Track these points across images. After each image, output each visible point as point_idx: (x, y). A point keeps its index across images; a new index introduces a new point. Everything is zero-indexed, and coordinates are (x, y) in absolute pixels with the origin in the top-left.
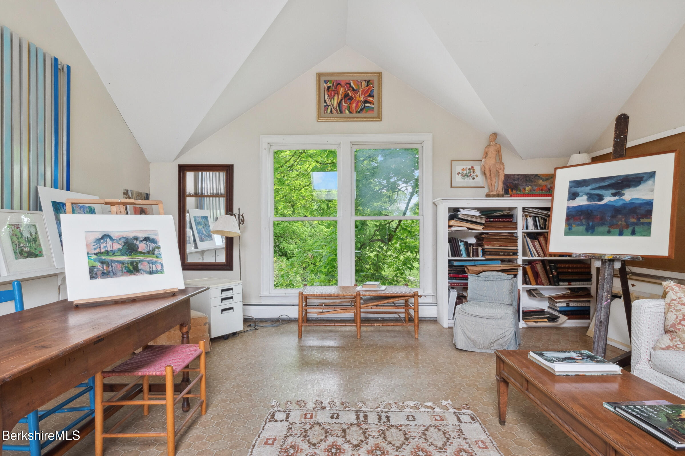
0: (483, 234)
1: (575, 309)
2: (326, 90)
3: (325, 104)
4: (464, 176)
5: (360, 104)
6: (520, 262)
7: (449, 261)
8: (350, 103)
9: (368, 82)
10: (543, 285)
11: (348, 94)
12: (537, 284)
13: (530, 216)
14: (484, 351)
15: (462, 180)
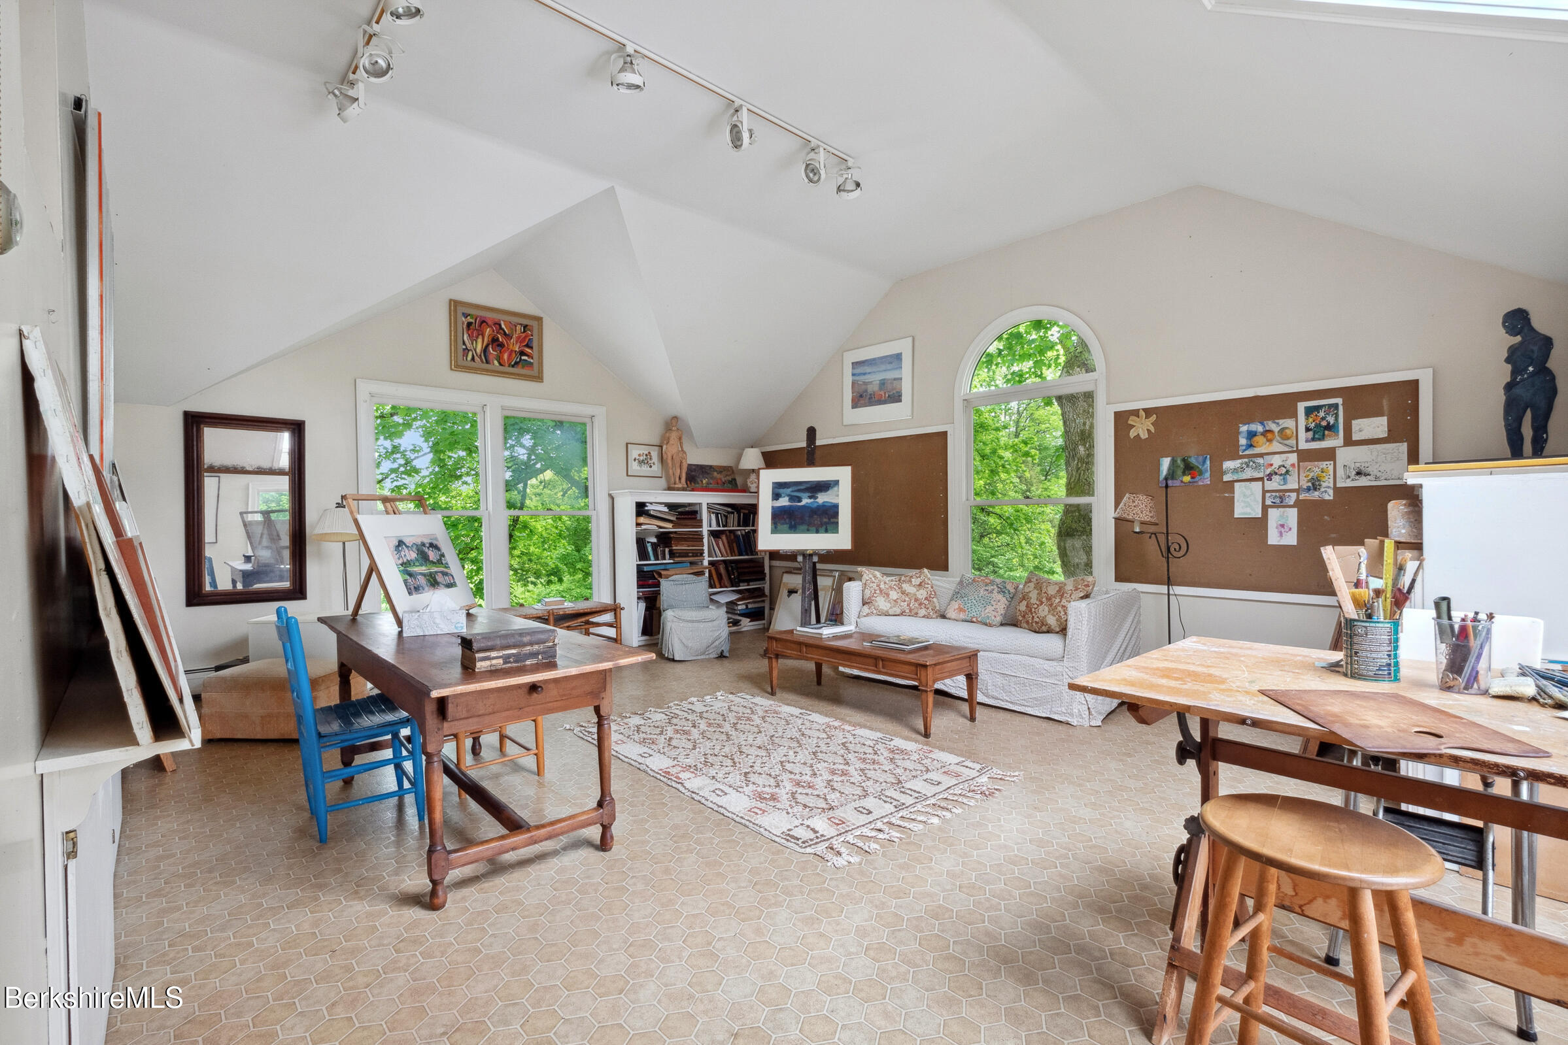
0: (671, 533)
1: (753, 610)
2: (465, 326)
3: (464, 347)
4: (641, 462)
5: (514, 355)
6: (706, 563)
7: (638, 565)
8: (500, 352)
9: (525, 327)
10: (726, 587)
11: (498, 339)
12: (721, 587)
13: (713, 513)
14: (699, 658)
15: (639, 468)
